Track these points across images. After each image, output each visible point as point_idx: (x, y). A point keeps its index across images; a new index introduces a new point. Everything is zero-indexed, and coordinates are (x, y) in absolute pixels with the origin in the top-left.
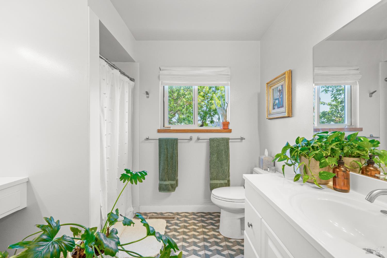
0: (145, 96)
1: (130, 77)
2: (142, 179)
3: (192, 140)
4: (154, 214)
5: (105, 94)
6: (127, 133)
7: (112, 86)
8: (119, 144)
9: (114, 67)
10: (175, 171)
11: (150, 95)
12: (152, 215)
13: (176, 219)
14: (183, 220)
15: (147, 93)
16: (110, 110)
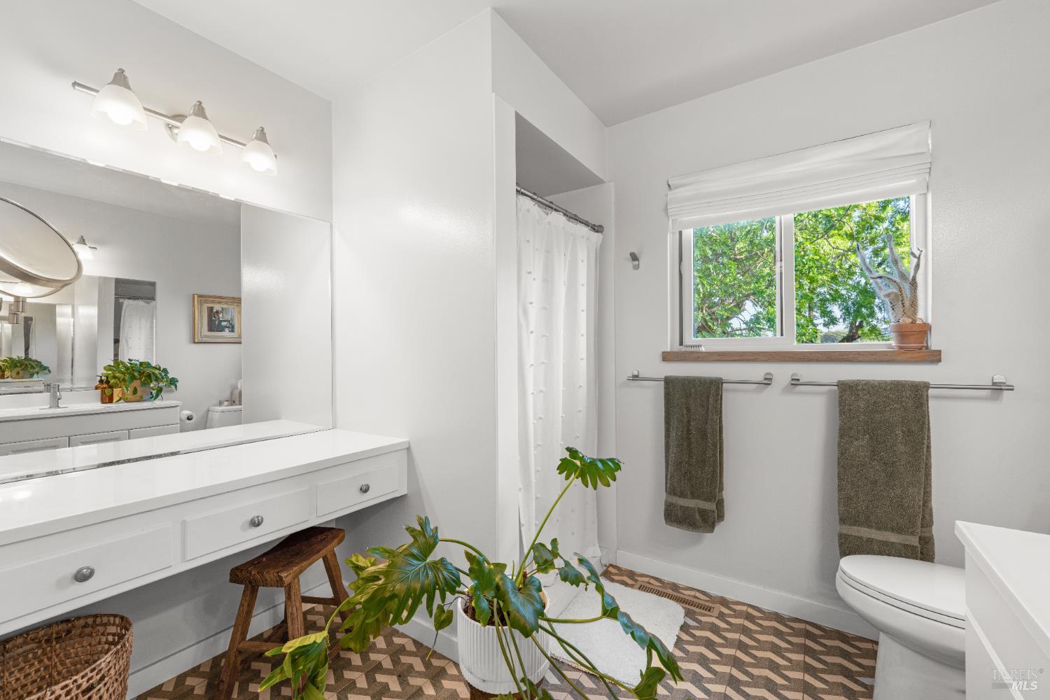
0: (630, 264)
1: (592, 222)
2: (609, 479)
3: (770, 384)
4: (652, 581)
5: (529, 273)
6: (585, 361)
7: (548, 251)
8: (563, 387)
9: (552, 208)
10: (714, 472)
11: (643, 261)
12: (649, 583)
13: (716, 613)
14: (740, 624)
15: (634, 257)
16: (545, 308)
